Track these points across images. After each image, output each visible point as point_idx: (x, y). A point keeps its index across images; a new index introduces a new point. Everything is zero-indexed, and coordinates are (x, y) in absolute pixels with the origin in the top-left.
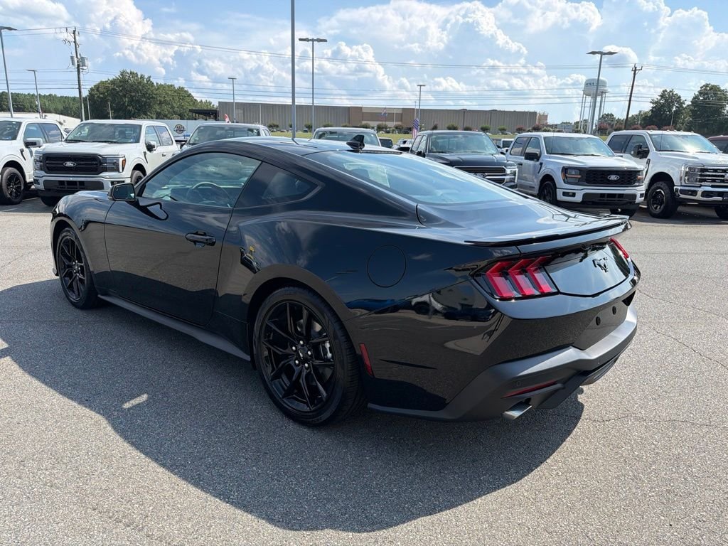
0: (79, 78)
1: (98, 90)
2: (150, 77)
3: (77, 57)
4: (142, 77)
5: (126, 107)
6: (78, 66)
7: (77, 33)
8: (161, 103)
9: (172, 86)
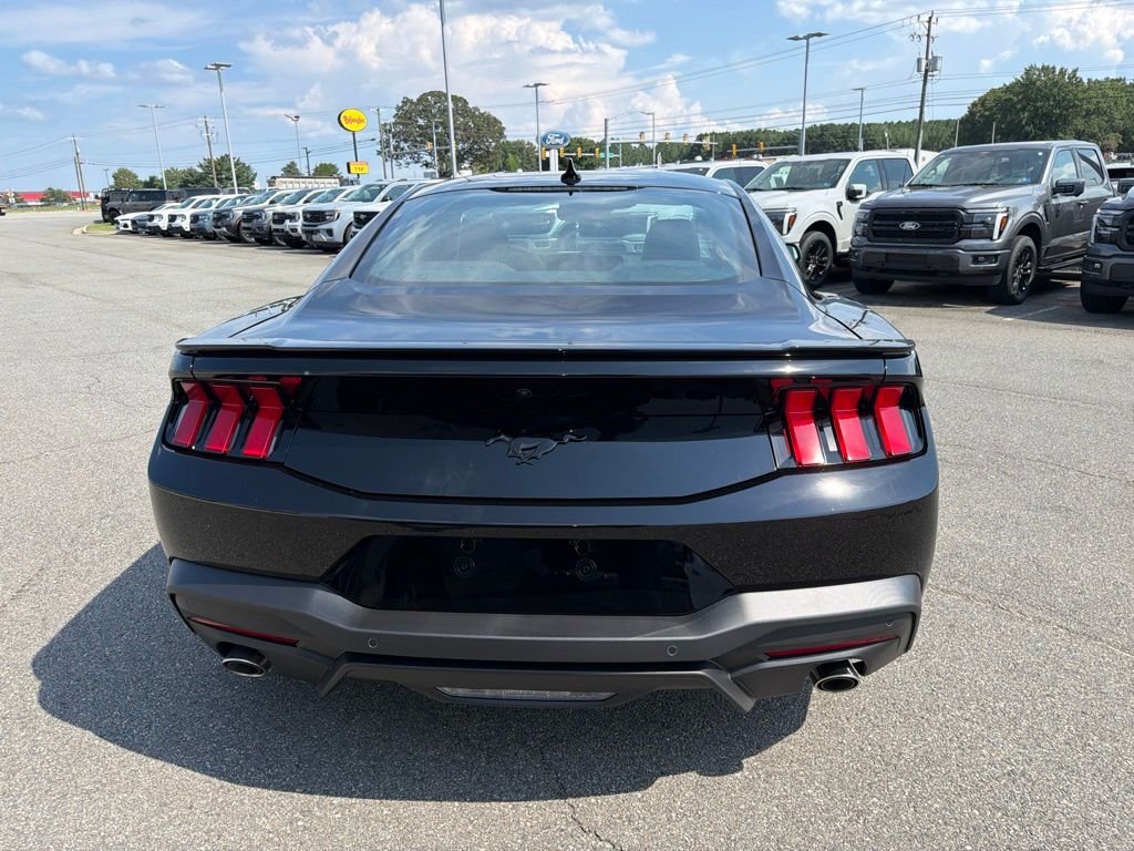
0: (924, 90)
1: (983, 105)
2: (1075, 71)
3: (927, 58)
4: (1063, 72)
5: (1023, 127)
6: (927, 71)
7: (934, 20)
8: (1088, 113)
9: (1119, 80)
